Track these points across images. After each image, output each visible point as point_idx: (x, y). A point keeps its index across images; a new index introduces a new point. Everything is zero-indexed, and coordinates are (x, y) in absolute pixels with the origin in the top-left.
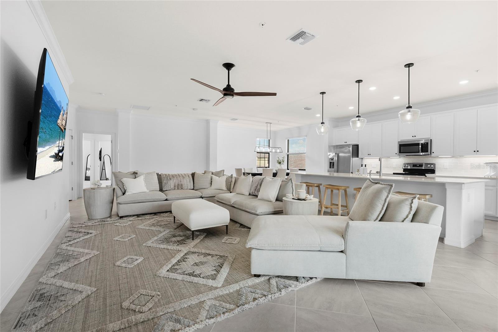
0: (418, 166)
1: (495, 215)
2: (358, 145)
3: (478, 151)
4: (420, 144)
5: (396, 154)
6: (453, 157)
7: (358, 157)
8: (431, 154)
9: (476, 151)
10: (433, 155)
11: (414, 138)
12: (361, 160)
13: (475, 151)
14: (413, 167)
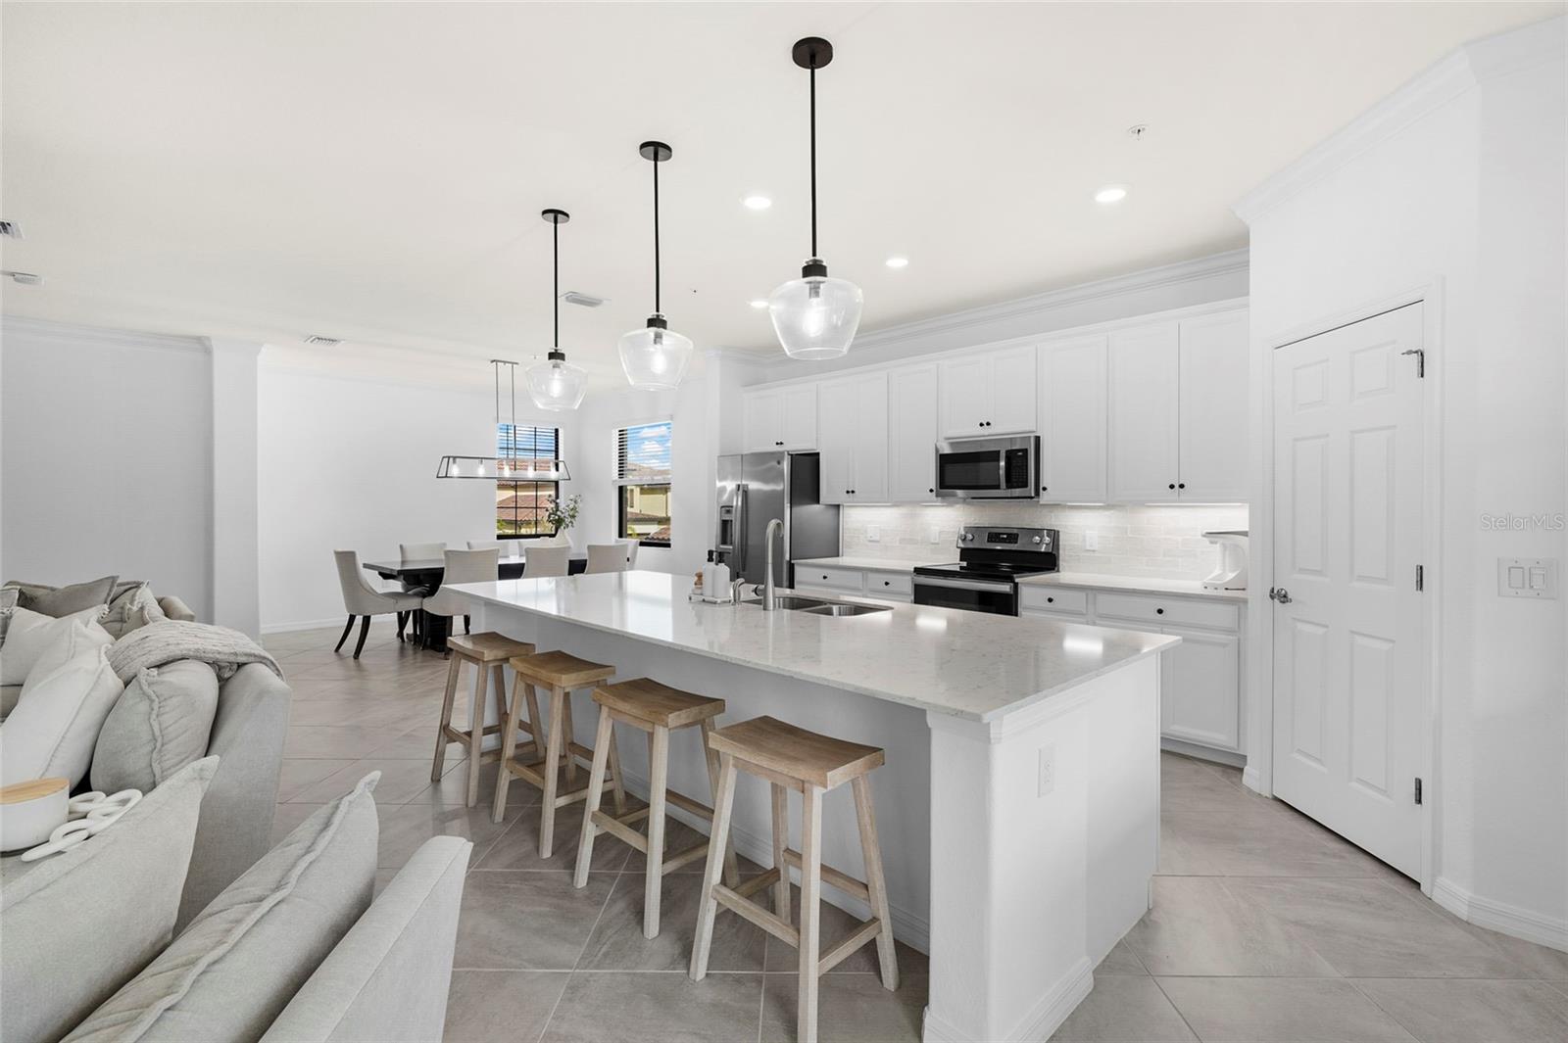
0: (1003, 541)
1: (1236, 747)
2: (818, 454)
3: (1182, 486)
4: (1003, 455)
5: (931, 491)
6: (1108, 507)
7: (818, 502)
8: (1037, 494)
9: (1177, 486)
10: (1045, 498)
11: (986, 430)
12: (832, 512)
13: (1172, 487)
14: (988, 541)
